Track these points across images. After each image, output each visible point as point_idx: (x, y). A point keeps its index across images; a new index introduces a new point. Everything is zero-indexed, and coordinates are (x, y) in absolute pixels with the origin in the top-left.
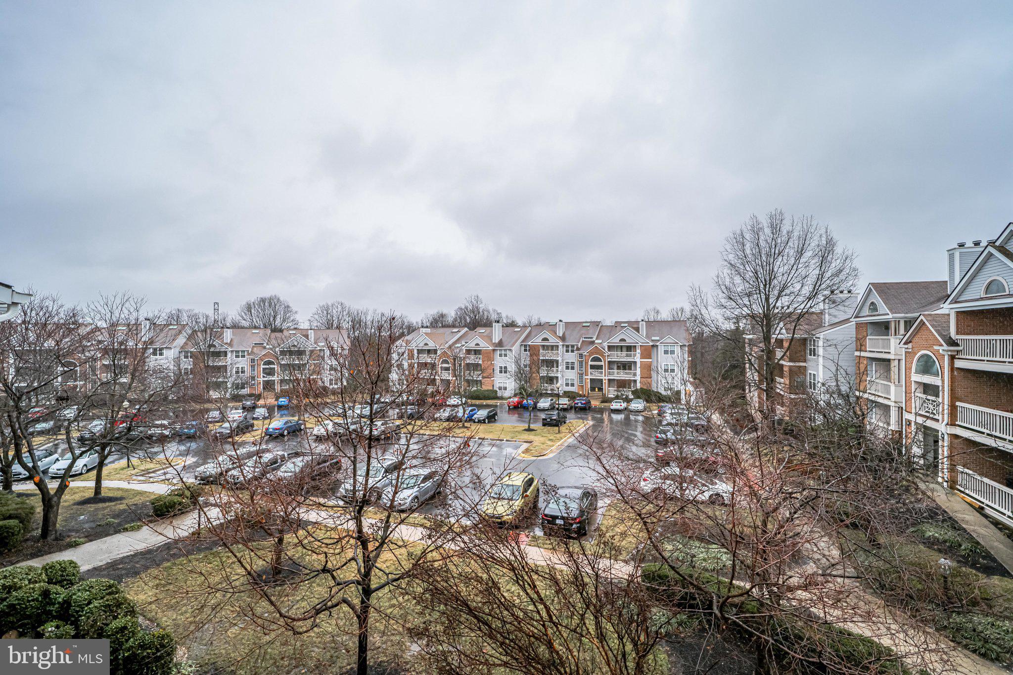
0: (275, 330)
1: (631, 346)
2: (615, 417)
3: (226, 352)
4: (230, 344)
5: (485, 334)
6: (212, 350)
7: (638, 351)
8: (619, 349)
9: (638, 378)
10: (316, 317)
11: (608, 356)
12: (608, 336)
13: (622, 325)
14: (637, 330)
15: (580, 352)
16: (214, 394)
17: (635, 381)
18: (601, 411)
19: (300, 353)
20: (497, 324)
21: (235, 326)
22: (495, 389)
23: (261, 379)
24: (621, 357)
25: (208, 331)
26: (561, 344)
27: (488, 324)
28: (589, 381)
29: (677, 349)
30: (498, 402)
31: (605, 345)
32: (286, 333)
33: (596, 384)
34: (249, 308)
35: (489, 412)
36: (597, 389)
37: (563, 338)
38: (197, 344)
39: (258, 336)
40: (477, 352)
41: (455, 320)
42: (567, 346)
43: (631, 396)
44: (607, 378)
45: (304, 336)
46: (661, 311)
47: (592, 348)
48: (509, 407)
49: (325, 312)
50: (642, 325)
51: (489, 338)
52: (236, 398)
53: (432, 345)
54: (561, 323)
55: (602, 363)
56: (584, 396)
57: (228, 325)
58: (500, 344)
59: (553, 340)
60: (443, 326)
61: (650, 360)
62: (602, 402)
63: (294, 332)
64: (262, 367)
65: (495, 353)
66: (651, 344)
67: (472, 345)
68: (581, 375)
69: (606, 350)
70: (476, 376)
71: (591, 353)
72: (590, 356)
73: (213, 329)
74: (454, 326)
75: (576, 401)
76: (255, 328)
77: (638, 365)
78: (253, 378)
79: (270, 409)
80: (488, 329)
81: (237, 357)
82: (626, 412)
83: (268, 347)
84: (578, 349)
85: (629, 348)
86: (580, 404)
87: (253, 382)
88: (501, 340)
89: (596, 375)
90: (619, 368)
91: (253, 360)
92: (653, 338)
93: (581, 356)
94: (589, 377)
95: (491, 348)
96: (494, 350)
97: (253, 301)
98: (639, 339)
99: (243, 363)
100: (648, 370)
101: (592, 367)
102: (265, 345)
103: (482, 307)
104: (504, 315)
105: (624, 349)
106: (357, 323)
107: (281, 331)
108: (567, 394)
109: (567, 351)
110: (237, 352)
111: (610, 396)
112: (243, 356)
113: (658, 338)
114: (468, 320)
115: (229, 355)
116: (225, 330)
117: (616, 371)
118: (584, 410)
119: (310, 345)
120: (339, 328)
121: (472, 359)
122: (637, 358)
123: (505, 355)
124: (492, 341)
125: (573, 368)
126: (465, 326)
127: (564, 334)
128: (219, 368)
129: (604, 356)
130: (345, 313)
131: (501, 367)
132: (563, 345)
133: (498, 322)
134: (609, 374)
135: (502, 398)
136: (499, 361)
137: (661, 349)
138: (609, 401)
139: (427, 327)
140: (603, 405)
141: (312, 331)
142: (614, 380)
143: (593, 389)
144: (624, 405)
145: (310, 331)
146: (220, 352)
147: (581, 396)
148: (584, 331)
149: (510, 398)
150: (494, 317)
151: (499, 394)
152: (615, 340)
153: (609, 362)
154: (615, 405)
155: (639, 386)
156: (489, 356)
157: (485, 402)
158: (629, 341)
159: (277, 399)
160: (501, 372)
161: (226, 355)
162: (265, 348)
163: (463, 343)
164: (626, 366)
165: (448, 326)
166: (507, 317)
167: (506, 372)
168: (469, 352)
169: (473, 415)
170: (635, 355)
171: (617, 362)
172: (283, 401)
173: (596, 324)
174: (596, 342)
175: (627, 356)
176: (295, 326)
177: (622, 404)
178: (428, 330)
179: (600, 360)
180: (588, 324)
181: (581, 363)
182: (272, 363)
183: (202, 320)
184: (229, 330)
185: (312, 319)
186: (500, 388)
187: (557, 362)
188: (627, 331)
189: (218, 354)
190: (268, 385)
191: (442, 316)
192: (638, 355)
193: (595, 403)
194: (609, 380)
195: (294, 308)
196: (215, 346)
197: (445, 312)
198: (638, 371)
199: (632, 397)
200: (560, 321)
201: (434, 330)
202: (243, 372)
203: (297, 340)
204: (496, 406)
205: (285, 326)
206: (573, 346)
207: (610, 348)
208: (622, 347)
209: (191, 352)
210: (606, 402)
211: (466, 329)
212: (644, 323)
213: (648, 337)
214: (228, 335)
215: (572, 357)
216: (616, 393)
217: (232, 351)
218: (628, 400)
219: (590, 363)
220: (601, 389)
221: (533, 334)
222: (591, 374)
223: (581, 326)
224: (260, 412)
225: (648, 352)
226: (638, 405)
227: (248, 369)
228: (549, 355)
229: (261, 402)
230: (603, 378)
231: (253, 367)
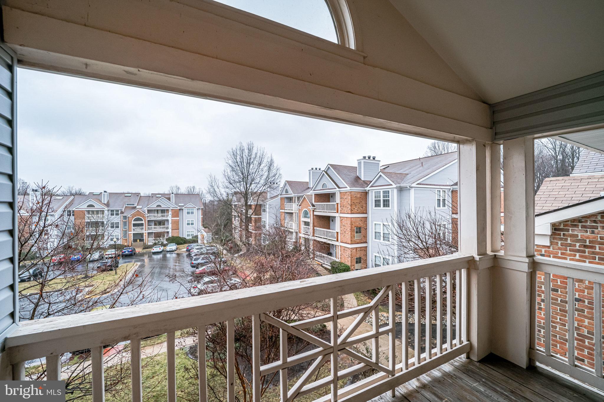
1: (165, 210)
2: (155, 257)
7: (170, 213)
8: (156, 212)
9: (170, 230)
11: (148, 217)
12: (146, 203)
13: (157, 196)
14: (169, 199)
15: (125, 215)
17: (168, 232)
18: (142, 255)
20: (35, 193)
24: (159, 217)
26: (106, 209)
28: (132, 235)
29: (195, 211)
31: (146, 209)
33: (139, 237)
36: (138, 241)
37: (108, 205)
42: (112, 211)
43: (165, 242)
44: (147, 232)
46: (181, 187)
47: (133, 212)
50: (172, 196)
54: (106, 193)
55: (143, 222)
56: (128, 246)
58: (40, 210)
59: (98, 206)
61: (178, 218)
62: (144, 249)
66: (179, 208)
68: (125, 233)
69: (146, 212)
71: (134, 215)
72: (133, 217)
75: (124, 251)
77: (170, 222)
82: (163, 253)
84: (122, 213)
85: (163, 211)
86: (127, 252)
89: (138, 230)
90: (155, 224)
92: (180, 205)
93: (125, 217)
94: (132, 232)
95: (27, 214)
98: (171, 205)
100: (176, 225)
101: (135, 225)
105: (160, 212)
108: (114, 247)
109: (112, 215)
111: (149, 244)
113: (183, 205)
117: (153, 226)
118: (131, 255)
122: (170, 218)
124: (28, 207)
125: (117, 227)
127: (108, 202)
129: (143, 217)
132: (108, 210)
133: (36, 191)
134: (149, 229)
137: (185, 211)
138: (151, 247)
140: (145, 251)
142: (152, 232)
143: (135, 241)
144: (162, 248)
147: (126, 246)
148: (126, 199)
152: (153, 206)
153: (149, 221)
154: (156, 249)
155: (170, 235)
158: (164, 207)
164: (160, 223)
170: (168, 216)
171: (155, 221)
173: (138, 194)
174: (137, 207)
175: (162, 216)
177: (161, 248)
179: (141, 220)
180: (130, 195)
181: (125, 223)
187: (103, 223)
188: (163, 200)
192: (170, 216)
193: (138, 250)
194: (149, 233)
198: (170, 226)
199: (167, 242)
200: (105, 192)
206: (117, 211)
207: (149, 211)
208: (158, 210)
210: (147, 248)
212: (174, 195)
213: (176, 203)
215: (116, 219)
216: (154, 242)
218: (165, 245)
219: (133, 222)
220: (141, 240)
221: (76, 202)
222: (134, 230)
223: (123, 195)
225: (177, 213)
226: (172, 247)
228: (95, 218)
230: (144, 232)
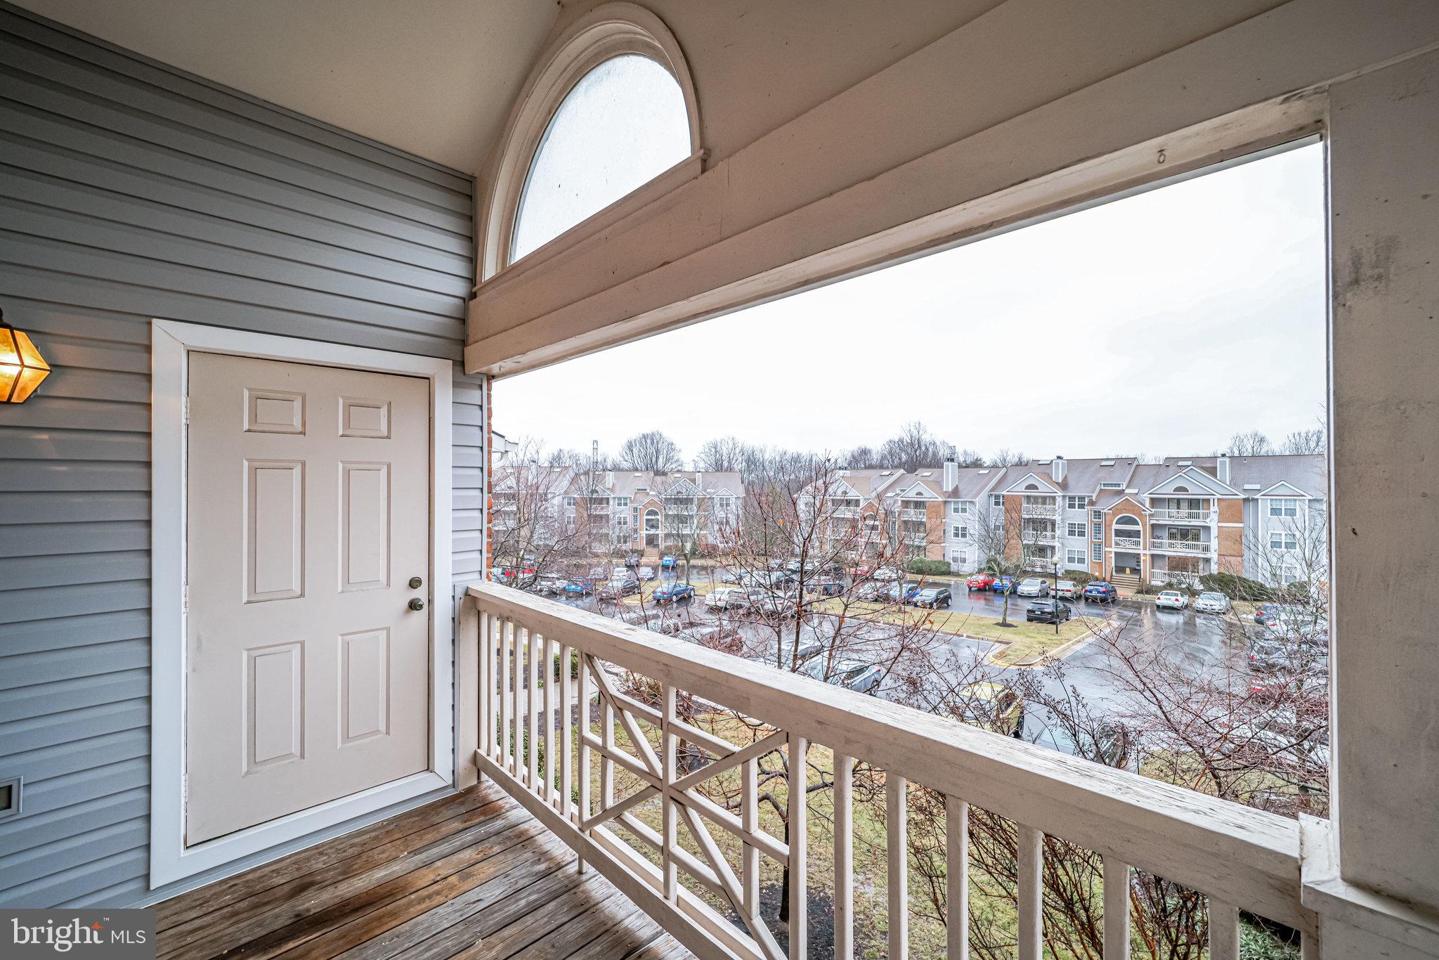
0: (657, 473)
1: (1198, 500)
2: (1164, 618)
3: (608, 499)
4: (612, 490)
5: (931, 479)
6: (595, 496)
7: (1214, 508)
8: (1174, 505)
9: (1213, 555)
10: (703, 456)
11: (1150, 515)
12: (1151, 480)
13: (1180, 463)
14: (1213, 471)
15: (1096, 508)
16: (599, 548)
17: (1207, 561)
18: (1138, 607)
19: (688, 501)
20: (950, 464)
21: (616, 468)
22: (947, 559)
23: (644, 533)
24: (1181, 518)
25: (591, 474)
26: (1060, 494)
27: (936, 464)
28: (1113, 555)
29: (1302, 508)
30: (952, 580)
31: (1146, 497)
32: (671, 478)
33: (1127, 563)
34: (630, 446)
35: (940, 593)
36: (1128, 571)
37: (1064, 486)
38: (580, 489)
39: (642, 479)
40: (918, 505)
41: (884, 458)
42: (1072, 498)
43: (1198, 586)
44: (1148, 552)
45: (690, 480)
46: (1268, 437)
47: (1117, 501)
48: (970, 588)
49: (713, 450)
50: (1223, 463)
51: (938, 483)
52: (621, 554)
53: (853, 494)
54: (1060, 461)
55: (1140, 528)
56: (1104, 580)
57: (609, 467)
58: (955, 493)
59: (1044, 488)
60: (866, 468)
61: (1241, 525)
62: (1139, 592)
63: (679, 475)
64: (645, 517)
65: (948, 505)
66: (1242, 496)
67: (911, 495)
68: (1098, 548)
69: (1147, 504)
70: (917, 539)
71: (1115, 510)
72: (1114, 515)
73: (595, 470)
74: (881, 467)
75: (1088, 588)
76: (637, 470)
77: (1214, 532)
78: (636, 531)
79: (655, 569)
80: (937, 471)
81: (619, 504)
82: (1187, 612)
83: (651, 493)
84: (1092, 503)
85: (1194, 503)
86: (1094, 593)
87: (636, 536)
88: (957, 488)
89: (1127, 547)
90: (1172, 536)
91: (635, 509)
92: (1246, 487)
93: (1098, 514)
94: (1114, 549)
95: (940, 499)
96: (945, 502)
97: (634, 438)
98: (1219, 488)
99: (626, 512)
100: (1235, 541)
101: (1119, 533)
102: (648, 491)
103: (926, 438)
104: (959, 450)
105: (1184, 505)
106: (752, 462)
107: (664, 474)
108: (1069, 574)
109: (1072, 506)
110: (620, 499)
111: (1153, 583)
112: (626, 504)
113: (1258, 487)
114: (904, 457)
115: (611, 502)
116: (608, 472)
117: (1166, 541)
118: (1106, 600)
119: (698, 493)
120: (730, 469)
121: (912, 515)
122: (1213, 520)
123: (964, 510)
124: (942, 489)
125: (1082, 534)
126: (900, 466)
127: (1065, 479)
128: (601, 517)
129: (1140, 515)
130: (737, 451)
131: (957, 529)
132: (1064, 497)
133: (952, 460)
134: (1154, 545)
135: (957, 574)
136: (954, 520)
137: (1264, 507)
138: (1150, 590)
139: (846, 468)
140: (1140, 597)
141: (700, 474)
142: (1164, 556)
143: (1120, 569)
144: (1183, 600)
145: (697, 474)
146: (602, 499)
147: (1097, 579)
148: (1103, 473)
149: (971, 575)
150: (943, 452)
151: (954, 567)
152: (1167, 489)
153: (1153, 526)
154: (1164, 600)
155: (1214, 569)
156: (938, 511)
157: (930, 579)
158: (1194, 491)
159: (661, 558)
160: (956, 535)
161: (608, 503)
162: (648, 494)
163: (898, 492)
164: (1184, 534)
165: (871, 467)
166: (965, 452)
167: (964, 536)
168: (906, 504)
169: (913, 596)
170: (1207, 516)
171: (1170, 527)
172: (668, 560)
173: (1129, 461)
174: (1127, 491)
175: (1190, 516)
176: (680, 468)
177: (1179, 598)
178: (848, 473)
179: (1135, 522)
180: (1112, 463)
181: (1098, 526)
182: (656, 513)
183: (583, 461)
184: (611, 473)
185: (696, 459)
186: (955, 560)
187: (1053, 524)
188: (1191, 474)
189: (600, 501)
190: (651, 541)
191: (865, 452)
192: (1214, 517)
193: (1123, 593)
194: (1153, 556)
195: (678, 446)
196: (597, 492)
197: (869, 446)
198: (1214, 544)
199: (1201, 587)
200: (1059, 458)
201: (855, 473)
202: (625, 523)
203: (683, 488)
204: (949, 585)
205: (669, 467)
206: (1082, 498)
207: (1154, 502)
208: (1178, 501)
209: (574, 498)
210: (1147, 592)
211: (902, 471)
212: (1228, 460)
213: (1233, 483)
214: (610, 478)
215: (1080, 516)
216: (1167, 580)
217: (614, 498)
218: (1193, 593)
219: (1115, 526)
220: (1136, 571)
221: (1010, 478)
222: (1117, 544)
223: (1097, 465)
224: (645, 572)
225: (1236, 509)
226: (1212, 601)
227: (630, 520)
228: (1038, 512)
229: (644, 560)
230: (1141, 552)
231: (635, 517)
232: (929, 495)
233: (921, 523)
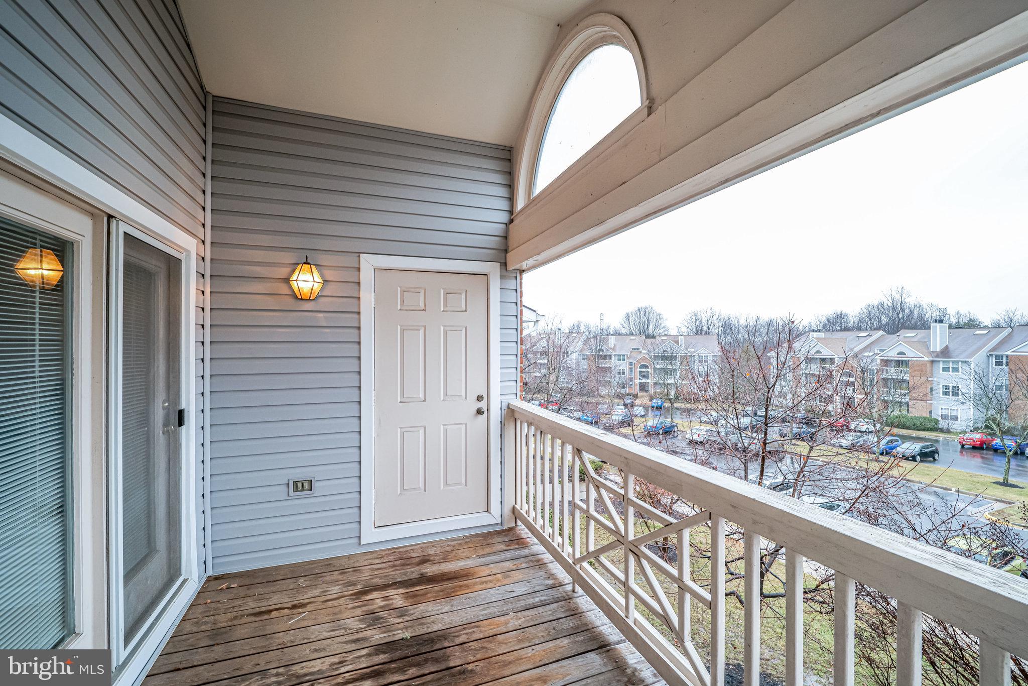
0: (648, 337)
3: (611, 356)
4: (614, 349)
5: (915, 339)
6: (601, 353)
10: (685, 323)
16: (604, 391)
19: (672, 358)
20: (938, 325)
21: (617, 334)
22: (934, 416)
23: (638, 381)
25: (598, 337)
27: (922, 324)
30: (941, 437)
32: (659, 339)
34: (628, 317)
35: (924, 447)
38: (591, 349)
39: (636, 341)
40: (899, 363)
41: (861, 320)
45: (674, 341)
48: (963, 446)
49: (694, 318)
51: (925, 344)
52: (620, 397)
53: (826, 353)
57: (611, 332)
58: (945, 352)
60: (841, 330)
63: (666, 338)
64: (638, 370)
65: (935, 365)
67: (892, 354)
70: (897, 395)
73: (601, 335)
74: (859, 329)
76: (632, 334)
78: (631, 380)
79: (646, 408)
80: (921, 333)
81: (619, 360)
83: (643, 351)
87: (631, 383)
88: (947, 347)
91: (631, 364)
95: (926, 359)
96: (932, 362)
97: (631, 311)
99: (624, 366)
102: (641, 350)
103: (910, 301)
104: (951, 312)
106: (728, 327)
107: (654, 337)
110: (619, 356)
112: (624, 360)
114: (884, 320)
115: (613, 358)
116: (610, 336)
119: (681, 351)
120: (708, 333)
121: (893, 372)
123: (956, 370)
124: (928, 348)
126: (879, 328)
128: (605, 368)
130: (715, 318)
131: (947, 387)
133: (941, 321)
135: (948, 431)
136: (942, 378)
139: (819, 331)
141: (682, 337)
145: (680, 337)
146: (606, 356)
149: (964, 432)
150: (929, 315)
151: (942, 424)
156: (925, 370)
157: (915, 434)
159: (651, 401)
160: (946, 393)
161: (611, 358)
162: (641, 352)
163: (876, 352)
165: (847, 329)
166: (958, 313)
167: (955, 394)
168: (886, 362)
169: (892, 449)
172: (657, 402)
176: (666, 333)
178: (821, 335)
182: (647, 367)
183: (593, 329)
184: (613, 337)
185: (679, 325)
186: (944, 417)
189: (605, 357)
190: (643, 387)
191: (841, 316)
195: (664, 316)
196: (603, 351)
197: (845, 310)
201: (829, 335)
202: (623, 374)
203: (667, 346)
204: (937, 441)
205: (657, 332)
209: (587, 355)
211: (881, 333)
214: (612, 340)
217: (615, 355)
221: (1016, 339)
224: (638, 410)
227: (627, 371)
229: (637, 402)
231: (631, 369)
232: (912, 354)
233: (902, 381)
